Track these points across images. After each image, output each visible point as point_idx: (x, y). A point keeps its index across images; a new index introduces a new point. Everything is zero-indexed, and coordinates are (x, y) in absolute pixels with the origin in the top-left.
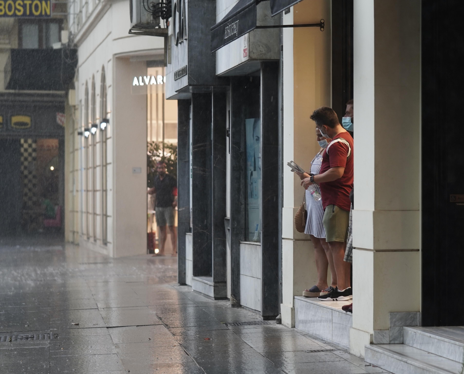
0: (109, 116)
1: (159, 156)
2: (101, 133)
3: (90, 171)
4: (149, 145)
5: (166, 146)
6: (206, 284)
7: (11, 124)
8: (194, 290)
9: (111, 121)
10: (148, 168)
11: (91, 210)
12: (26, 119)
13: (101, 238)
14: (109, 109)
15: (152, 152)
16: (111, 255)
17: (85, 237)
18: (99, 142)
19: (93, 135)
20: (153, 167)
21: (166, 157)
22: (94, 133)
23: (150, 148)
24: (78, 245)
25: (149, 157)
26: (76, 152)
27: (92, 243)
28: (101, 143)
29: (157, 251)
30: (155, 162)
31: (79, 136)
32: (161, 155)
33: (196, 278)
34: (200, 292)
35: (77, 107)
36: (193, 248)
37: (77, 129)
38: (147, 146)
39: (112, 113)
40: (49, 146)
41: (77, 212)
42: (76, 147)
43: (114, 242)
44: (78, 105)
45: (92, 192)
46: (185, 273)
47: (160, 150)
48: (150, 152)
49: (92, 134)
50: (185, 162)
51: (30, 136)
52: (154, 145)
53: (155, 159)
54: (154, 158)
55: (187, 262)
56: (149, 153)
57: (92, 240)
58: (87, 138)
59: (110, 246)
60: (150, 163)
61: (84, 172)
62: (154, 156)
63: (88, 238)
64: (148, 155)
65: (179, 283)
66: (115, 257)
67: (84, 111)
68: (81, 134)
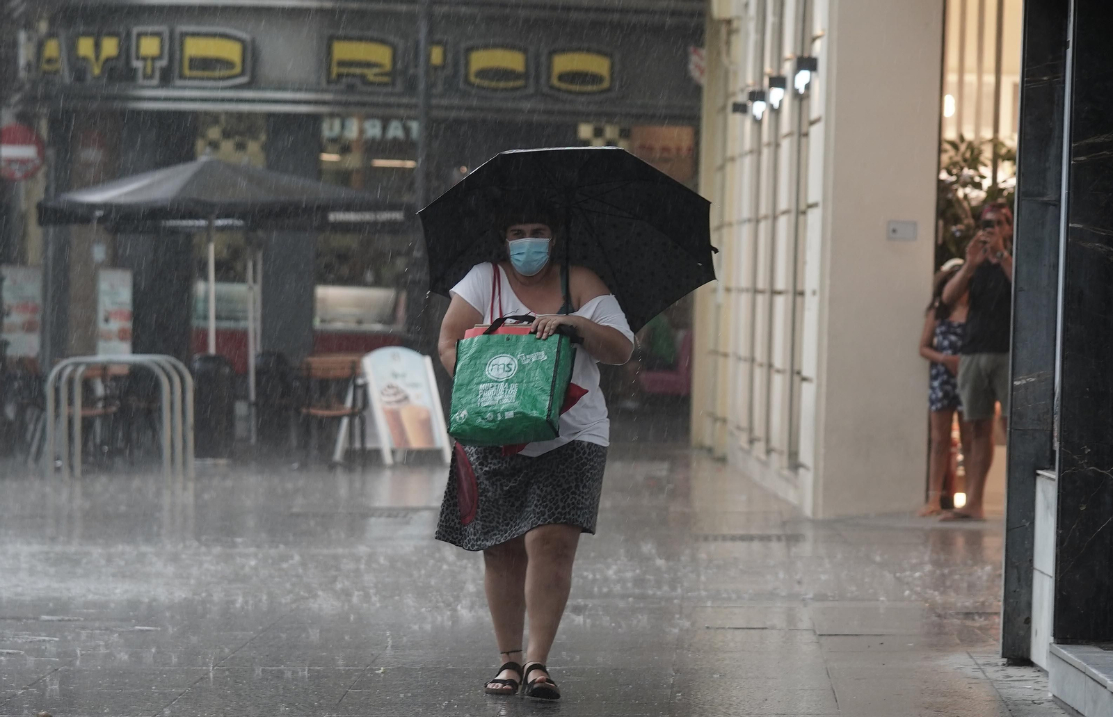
0: (818, 49)
1: (978, 186)
2: (796, 103)
3: (763, 226)
4: (947, 146)
5: (1003, 151)
6: (1099, 686)
7: (549, 77)
8: (1054, 696)
9: (822, 65)
10: (941, 223)
11: (760, 355)
12: (597, 65)
13: (785, 448)
14: (819, 25)
15: (955, 171)
16: (808, 511)
17: (743, 439)
18: (790, 134)
19: (775, 112)
20: (957, 220)
21: (1002, 190)
22: (776, 105)
23: (951, 158)
24: (722, 460)
25: (943, 189)
26: (729, 167)
27: (758, 460)
28: (795, 137)
29: (960, 500)
30: (965, 204)
31: (738, 116)
32: (987, 183)
33: (1066, 652)
34: (1077, 712)
35: (735, 25)
36: (1058, 534)
37: (734, 94)
38: (940, 151)
39: (825, 39)
40: (665, 149)
41: (726, 355)
42: (729, 153)
43: (816, 468)
44: (739, 18)
45: (767, 296)
46: (1028, 621)
47: (985, 165)
48: (950, 173)
49: (772, 108)
50: (1047, 204)
51: (610, 117)
52: (963, 147)
53: (966, 196)
54: (960, 193)
55: (1037, 577)
56: (944, 176)
57: (760, 447)
58: (758, 122)
59: (807, 478)
60: (947, 207)
61: (746, 230)
62: (964, 185)
63: (752, 441)
64: (940, 182)
65: (1003, 656)
66: (820, 516)
67: (753, 37)
68: (741, 108)
